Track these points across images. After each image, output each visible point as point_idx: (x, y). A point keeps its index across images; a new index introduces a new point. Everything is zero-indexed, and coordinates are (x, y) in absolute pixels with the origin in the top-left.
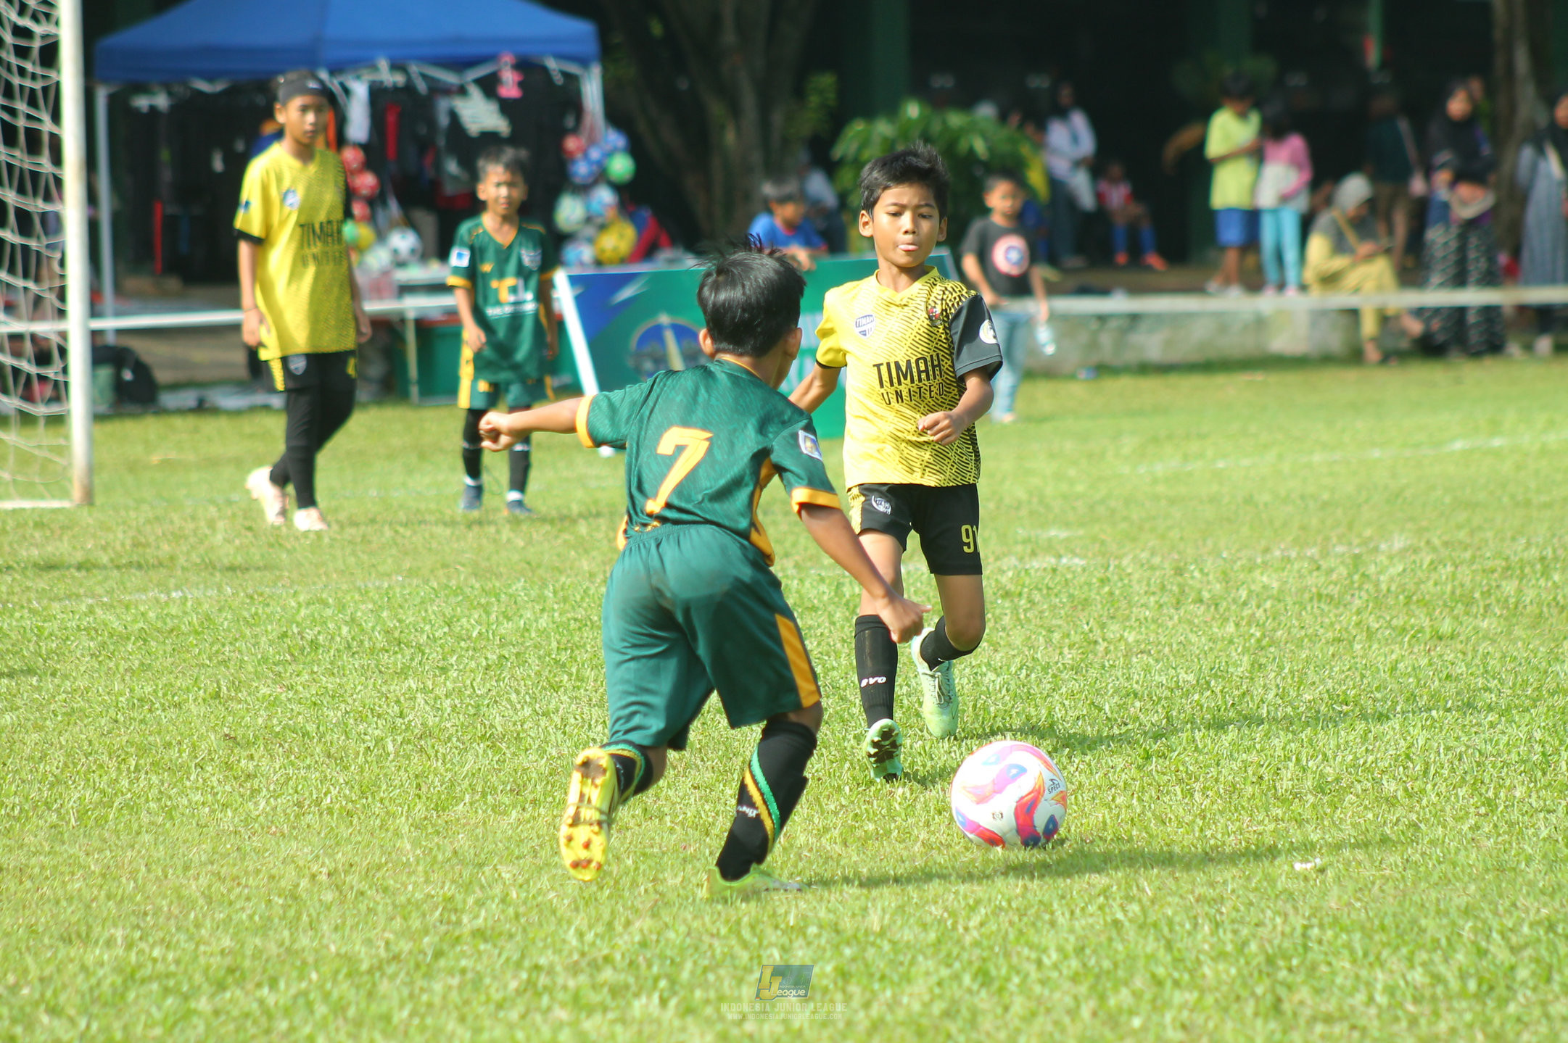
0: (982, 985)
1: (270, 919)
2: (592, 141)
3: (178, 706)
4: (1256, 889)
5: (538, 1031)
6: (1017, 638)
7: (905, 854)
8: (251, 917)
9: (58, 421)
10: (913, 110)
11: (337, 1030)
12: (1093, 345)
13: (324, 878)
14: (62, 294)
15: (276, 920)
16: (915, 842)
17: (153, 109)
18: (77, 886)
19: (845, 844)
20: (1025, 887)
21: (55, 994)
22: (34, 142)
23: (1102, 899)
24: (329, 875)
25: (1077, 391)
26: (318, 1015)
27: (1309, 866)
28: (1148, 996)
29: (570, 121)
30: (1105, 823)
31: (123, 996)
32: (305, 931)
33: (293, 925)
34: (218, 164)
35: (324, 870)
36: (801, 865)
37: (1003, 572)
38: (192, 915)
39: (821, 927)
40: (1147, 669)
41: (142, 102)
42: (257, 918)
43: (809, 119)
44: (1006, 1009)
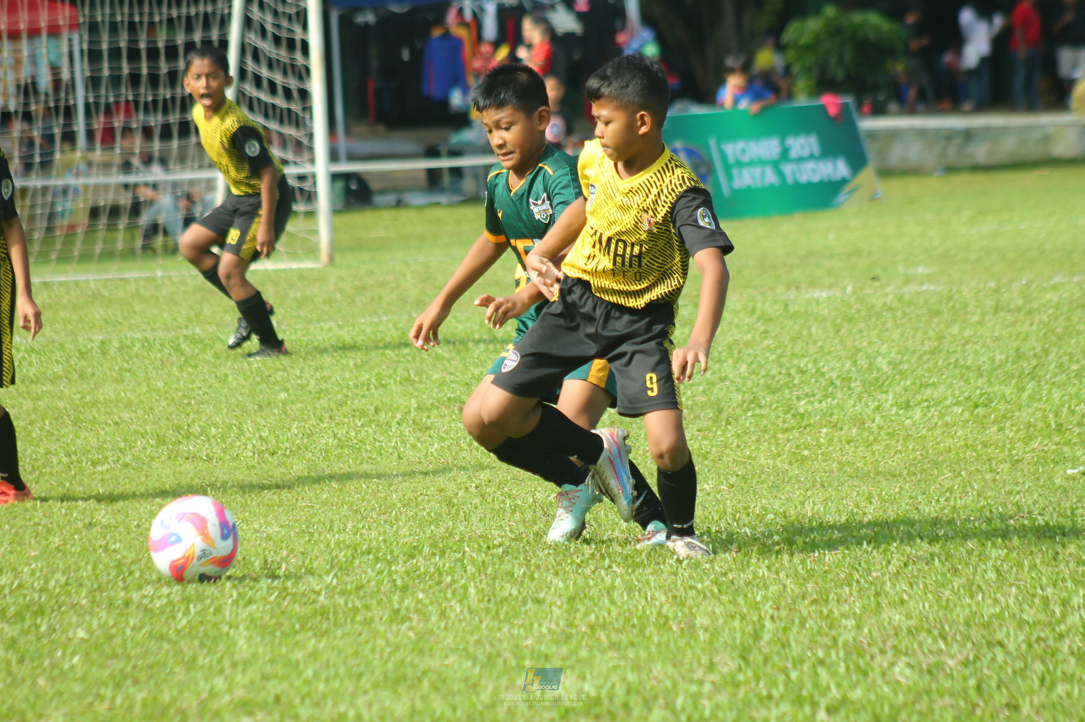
0: (874, 548)
1: (440, 515)
2: (632, 36)
3: (384, 386)
4: (1043, 486)
5: (603, 580)
6: (896, 335)
7: (827, 468)
8: (429, 514)
9: (311, 214)
10: (830, 11)
11: (481, 582)
12: (943, 154)
13: (473, 490)
14: (311, 136)
15: (444, 516)
16: (834, 461)
17: (367, 25)
18: (324, 497)
19: (790, 463)
20: (901, 487)
21: (311, 562)
22: (291, 44)
23: (948, 494)
24: (476, 487)
25: (934, 183)
26: (469, 572)
27: (1076, 471)
28: (976, 553)
29: (618, 25)
30: (949, 447)
31: (351, 563)
32: (461, 522)
33: (454, 519)
34: (406, 55)
35: (473, 485)
36: (763, 476)
37: (887, 295)
38: (394, 513)
39: (775, 514)
40: (976, 352)
41: (360, 19)
42: (432, 514)
43: (765, 20)
44: (889, 562)
